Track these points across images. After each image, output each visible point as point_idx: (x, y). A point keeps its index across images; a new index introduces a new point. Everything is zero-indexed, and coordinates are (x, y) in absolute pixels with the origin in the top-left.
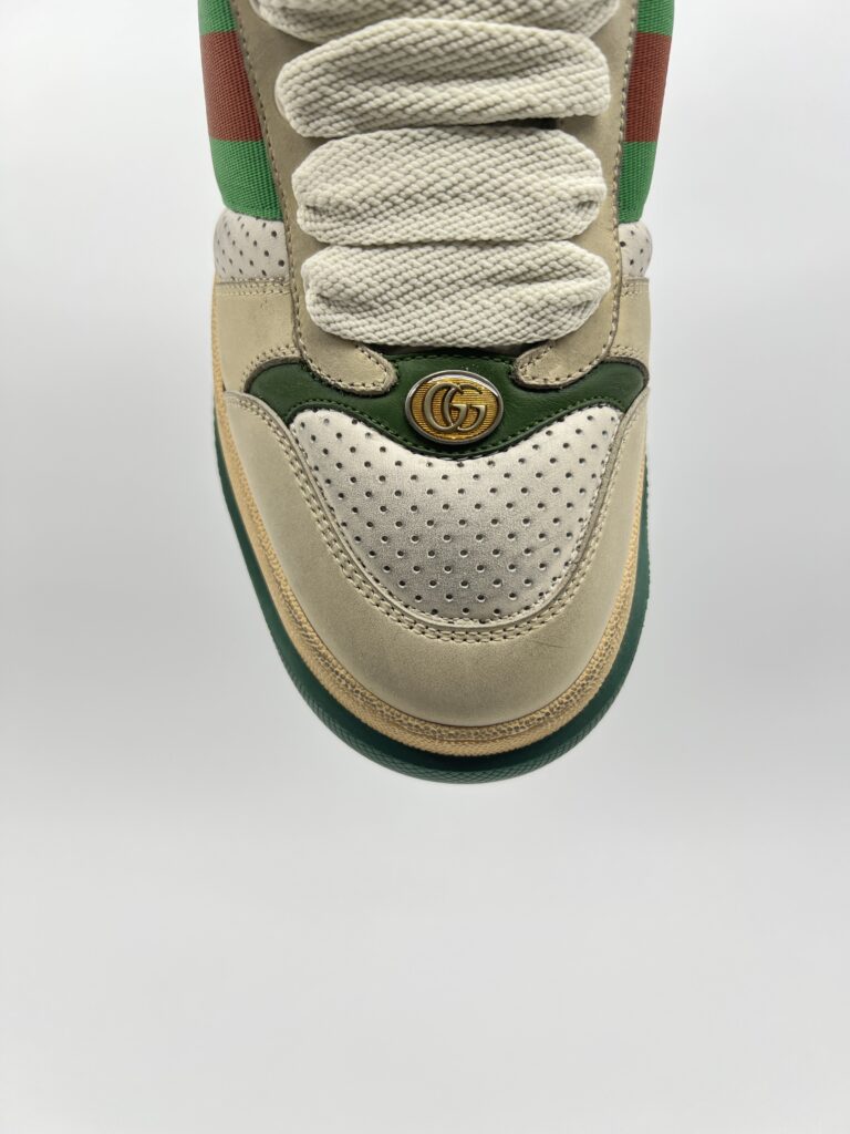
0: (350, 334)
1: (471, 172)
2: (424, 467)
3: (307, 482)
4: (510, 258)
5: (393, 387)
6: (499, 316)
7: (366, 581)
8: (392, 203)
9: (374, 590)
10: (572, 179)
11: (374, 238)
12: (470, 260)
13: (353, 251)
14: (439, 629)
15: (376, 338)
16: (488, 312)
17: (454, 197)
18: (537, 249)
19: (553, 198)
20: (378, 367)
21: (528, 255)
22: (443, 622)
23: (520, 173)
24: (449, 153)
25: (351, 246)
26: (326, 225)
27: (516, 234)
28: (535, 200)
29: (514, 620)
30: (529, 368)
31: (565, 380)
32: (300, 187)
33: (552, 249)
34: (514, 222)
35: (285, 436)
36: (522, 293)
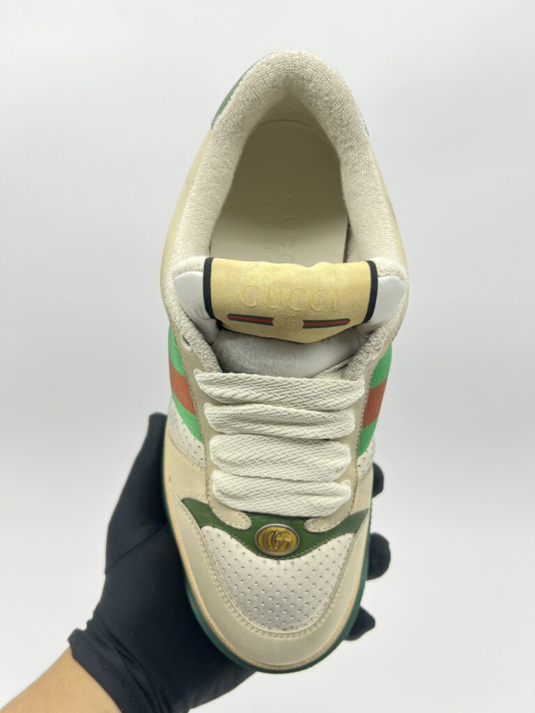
0: (232, 506)
1: (279, 454)
2: (262, 564)
3: (208, 557)
4: (305, 487)
5: (250, 529)
6: (299, 507)
7: (232, 606)
8: (254, 462)
9: (236, 611)
10: (335, 461)
11: (245, 474)
12: (287, 486)
13: (235, 477)
14: (265, 632)
15: (243, 509)
16: (294, 505)
17: (270, 462)
18: (317, 485)
19: (325, 469)
20: (243, 520)
21: (313, 486)
22: (266, 629)
23: (312, 456)
24: (270, 446)
25: (235, 475)
26: (223, 465)
27: (308, 479)
28: (318, 467)
29: (299, 630)
30: (312, 525)
31: (328, 529)
32: (213, 450)
33: (324, 486)
34: (308, 475)
35: (199, 533)
36: (310, 499)
